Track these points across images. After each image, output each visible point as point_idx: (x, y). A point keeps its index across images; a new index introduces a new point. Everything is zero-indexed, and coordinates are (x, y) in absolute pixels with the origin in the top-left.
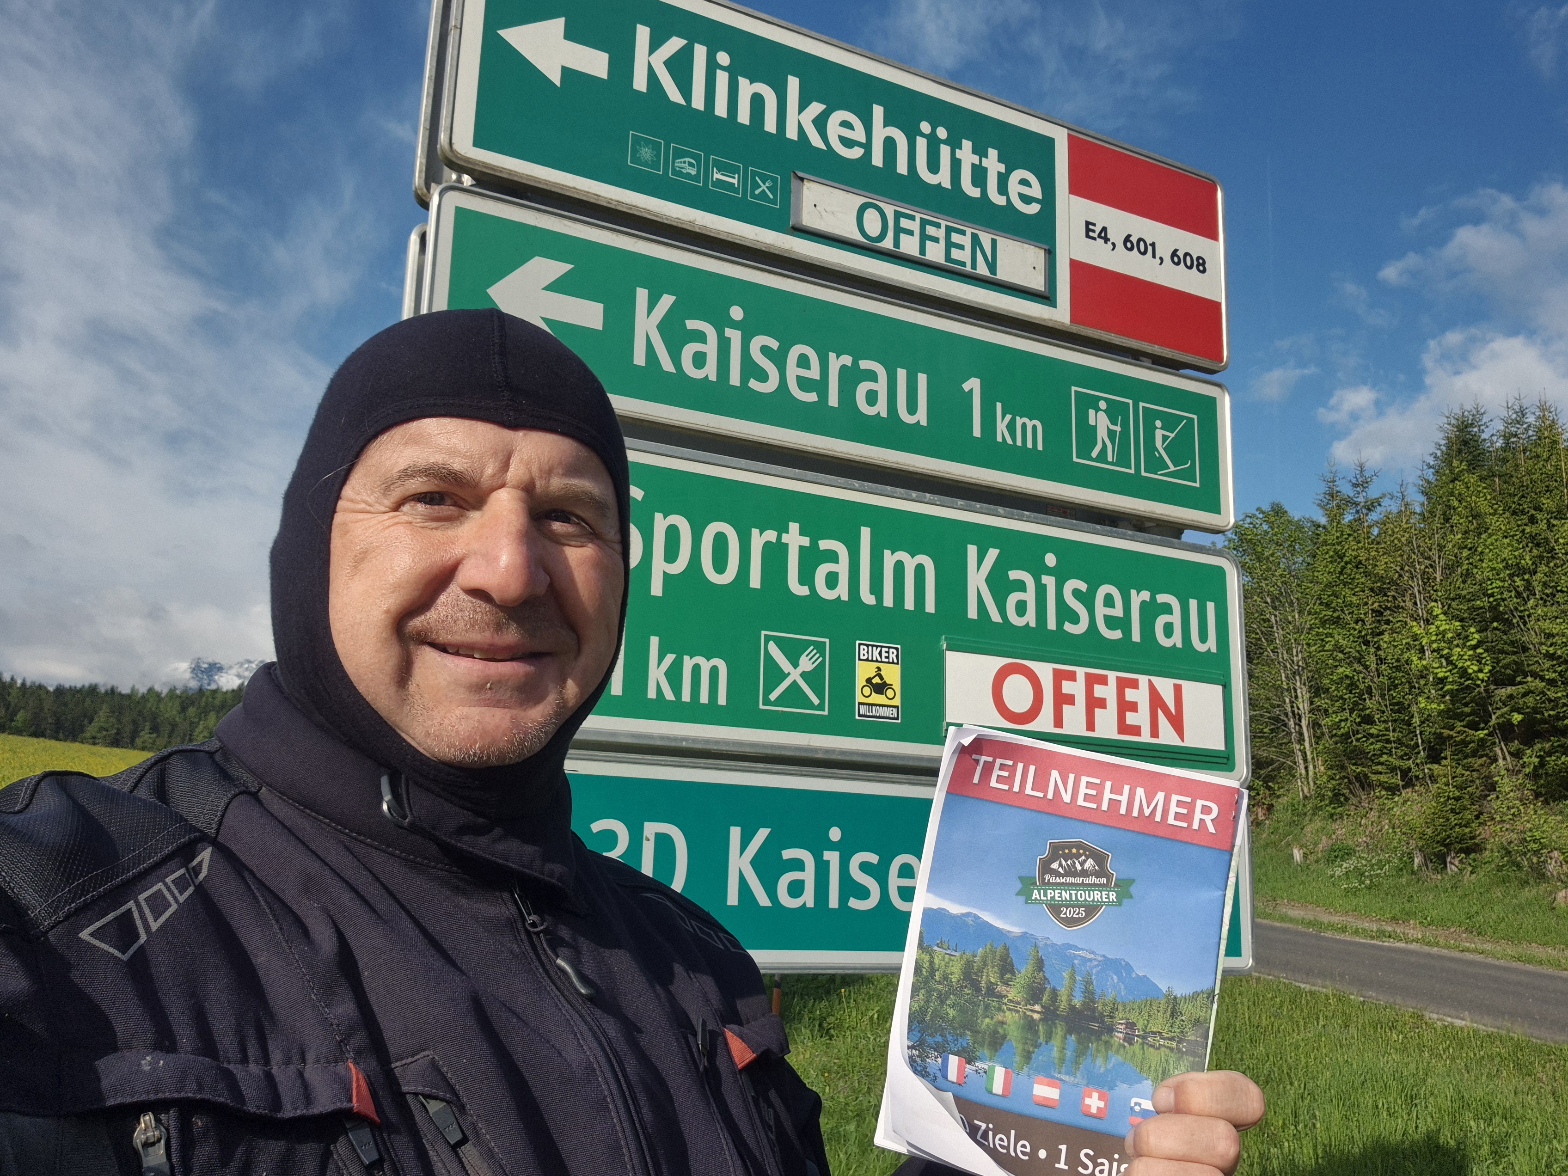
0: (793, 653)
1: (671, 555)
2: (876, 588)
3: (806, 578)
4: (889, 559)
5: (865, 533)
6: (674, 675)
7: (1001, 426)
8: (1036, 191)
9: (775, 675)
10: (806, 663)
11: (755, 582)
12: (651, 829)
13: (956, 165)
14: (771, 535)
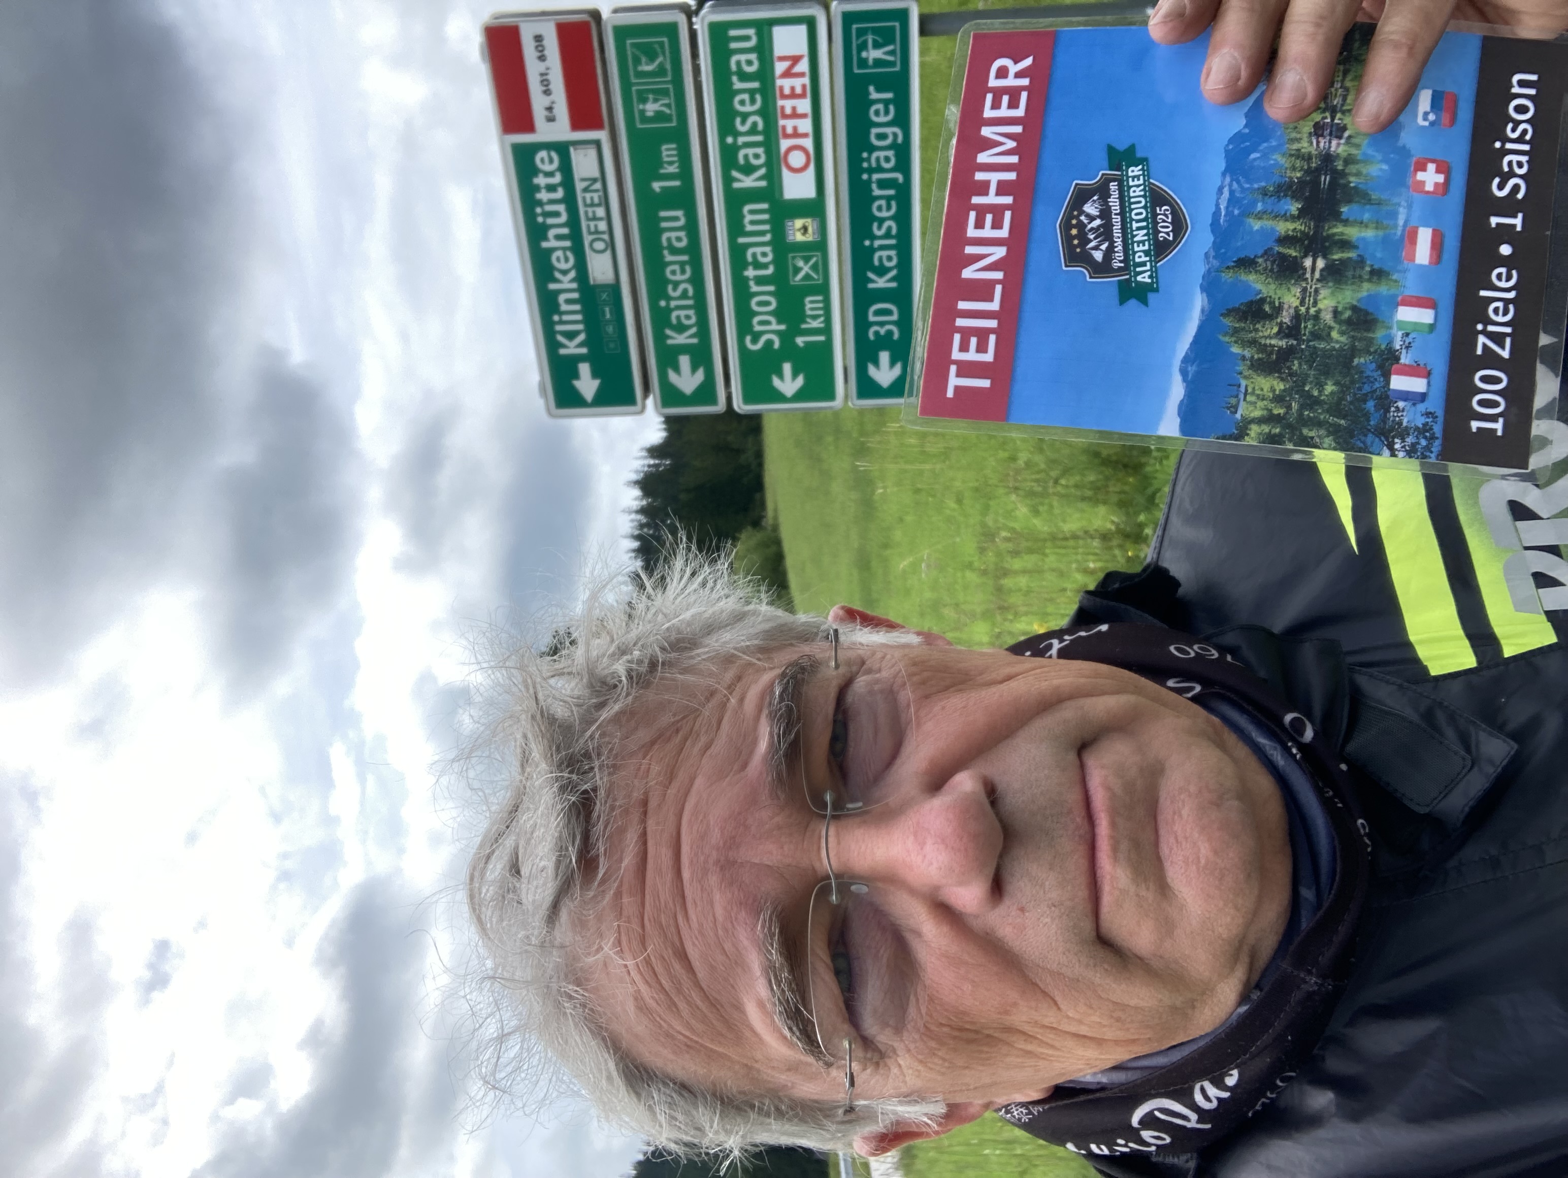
0: (797, 270)
1: (768, 323)
2: (762, 233)
3: (765, 266)
4: (749, 228)
5: (741, 240)
6: (815, 317)
7: (672, 169)
8: (543, 154)
9: (807, 277)
10: (801, 263)
11: (771, 288)
12: (872, 318)
13: (552, 202)
14: (752, 283)
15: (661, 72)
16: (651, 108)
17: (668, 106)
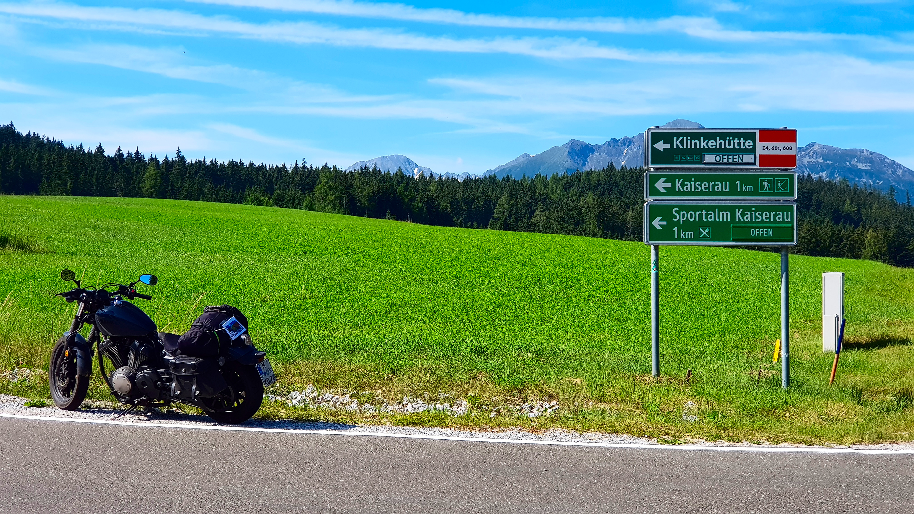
0: (704, 229)
1: (683, 218)
2: (719, 218)
3: (706, 218)
4: (721, 213)
5: (716, 210)
6: (685, 235)
7: (744, 189)
8: (752, 144)
9: (701, 233)
10: (706, 231)
11: (697, 220)
13: (734, 143)
14: (699, 212)
15: (778, 189)
16: (766, 184)
17: (766, 190)
